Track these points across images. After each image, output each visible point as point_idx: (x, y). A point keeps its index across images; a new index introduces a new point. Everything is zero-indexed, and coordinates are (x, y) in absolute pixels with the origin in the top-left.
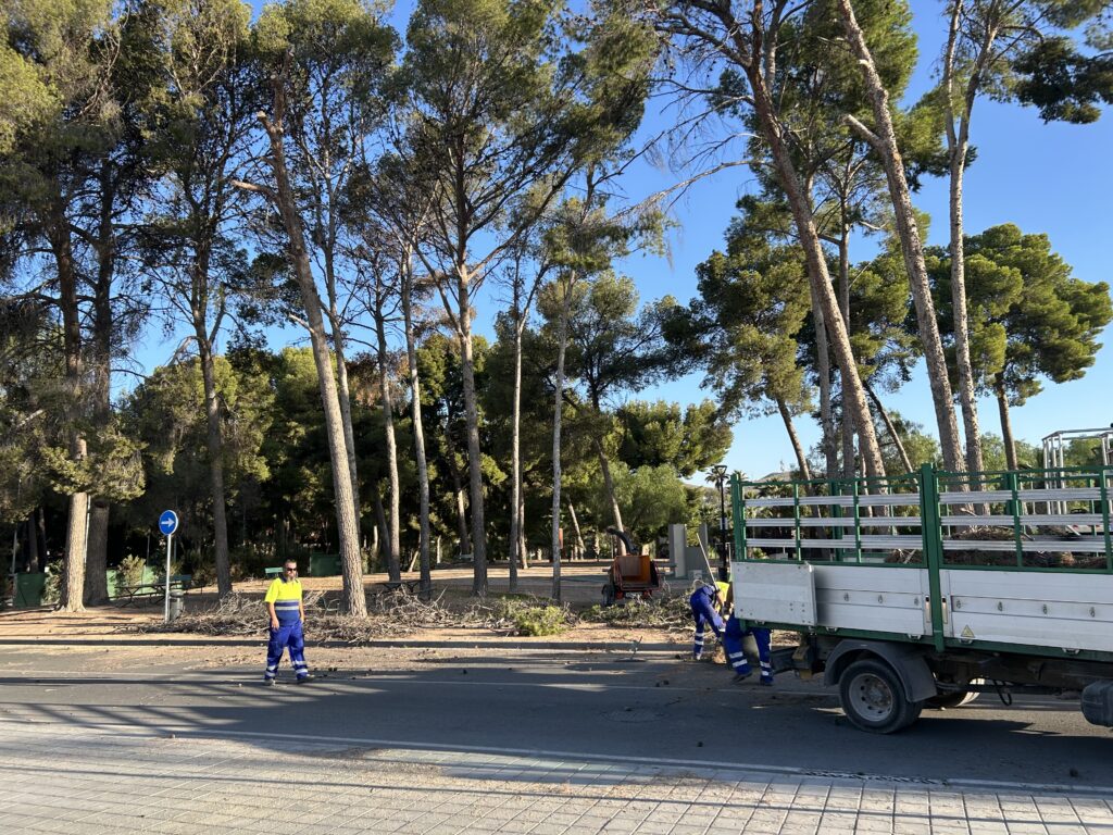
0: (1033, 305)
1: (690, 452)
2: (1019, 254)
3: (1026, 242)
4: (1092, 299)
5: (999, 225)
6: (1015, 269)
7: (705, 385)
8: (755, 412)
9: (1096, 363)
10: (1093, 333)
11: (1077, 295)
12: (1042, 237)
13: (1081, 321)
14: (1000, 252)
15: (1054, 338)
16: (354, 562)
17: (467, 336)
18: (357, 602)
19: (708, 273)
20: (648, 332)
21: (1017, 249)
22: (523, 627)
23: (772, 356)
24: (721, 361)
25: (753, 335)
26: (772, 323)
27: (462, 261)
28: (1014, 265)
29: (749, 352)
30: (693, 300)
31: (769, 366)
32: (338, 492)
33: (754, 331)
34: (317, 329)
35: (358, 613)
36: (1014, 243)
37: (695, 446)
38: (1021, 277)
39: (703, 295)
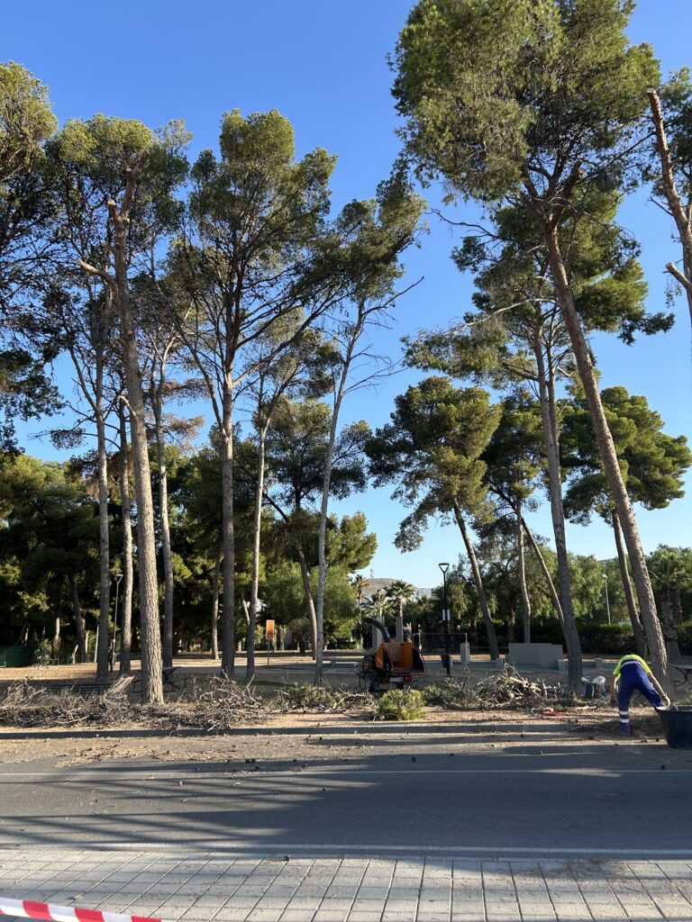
0: (640, 449)
2: (631, 409)
3: (633, 401)
4: (677, 447)
5: (612, 387)
6: (631, 420)
9: (685, 495)
10: (681, 472)
11: (666, 443)
12: (643, 398)
13: (674, 463)
14: (615, 407)
15: (657, 475)
16: (156, 647)
17: (228, 436)
18: (155, 688)
19: (404, 403)
20: (345, 449)
21: (628, 405)
22: (389, 711)
23: (467, 474)
24: (420, 476)
25: (450, 455)
26: (461, 447)
27: (229, 371)
28: (629, 417)
29: (448, 469)
30: (387, 426)
31: (464, 482)
32: (144, 574)
33: (451, 452)
34: (139, 412)
35: (156, 700)
36: (625, 401)
37: (350, 550)
38: (635, 426)
39: (396, 422)
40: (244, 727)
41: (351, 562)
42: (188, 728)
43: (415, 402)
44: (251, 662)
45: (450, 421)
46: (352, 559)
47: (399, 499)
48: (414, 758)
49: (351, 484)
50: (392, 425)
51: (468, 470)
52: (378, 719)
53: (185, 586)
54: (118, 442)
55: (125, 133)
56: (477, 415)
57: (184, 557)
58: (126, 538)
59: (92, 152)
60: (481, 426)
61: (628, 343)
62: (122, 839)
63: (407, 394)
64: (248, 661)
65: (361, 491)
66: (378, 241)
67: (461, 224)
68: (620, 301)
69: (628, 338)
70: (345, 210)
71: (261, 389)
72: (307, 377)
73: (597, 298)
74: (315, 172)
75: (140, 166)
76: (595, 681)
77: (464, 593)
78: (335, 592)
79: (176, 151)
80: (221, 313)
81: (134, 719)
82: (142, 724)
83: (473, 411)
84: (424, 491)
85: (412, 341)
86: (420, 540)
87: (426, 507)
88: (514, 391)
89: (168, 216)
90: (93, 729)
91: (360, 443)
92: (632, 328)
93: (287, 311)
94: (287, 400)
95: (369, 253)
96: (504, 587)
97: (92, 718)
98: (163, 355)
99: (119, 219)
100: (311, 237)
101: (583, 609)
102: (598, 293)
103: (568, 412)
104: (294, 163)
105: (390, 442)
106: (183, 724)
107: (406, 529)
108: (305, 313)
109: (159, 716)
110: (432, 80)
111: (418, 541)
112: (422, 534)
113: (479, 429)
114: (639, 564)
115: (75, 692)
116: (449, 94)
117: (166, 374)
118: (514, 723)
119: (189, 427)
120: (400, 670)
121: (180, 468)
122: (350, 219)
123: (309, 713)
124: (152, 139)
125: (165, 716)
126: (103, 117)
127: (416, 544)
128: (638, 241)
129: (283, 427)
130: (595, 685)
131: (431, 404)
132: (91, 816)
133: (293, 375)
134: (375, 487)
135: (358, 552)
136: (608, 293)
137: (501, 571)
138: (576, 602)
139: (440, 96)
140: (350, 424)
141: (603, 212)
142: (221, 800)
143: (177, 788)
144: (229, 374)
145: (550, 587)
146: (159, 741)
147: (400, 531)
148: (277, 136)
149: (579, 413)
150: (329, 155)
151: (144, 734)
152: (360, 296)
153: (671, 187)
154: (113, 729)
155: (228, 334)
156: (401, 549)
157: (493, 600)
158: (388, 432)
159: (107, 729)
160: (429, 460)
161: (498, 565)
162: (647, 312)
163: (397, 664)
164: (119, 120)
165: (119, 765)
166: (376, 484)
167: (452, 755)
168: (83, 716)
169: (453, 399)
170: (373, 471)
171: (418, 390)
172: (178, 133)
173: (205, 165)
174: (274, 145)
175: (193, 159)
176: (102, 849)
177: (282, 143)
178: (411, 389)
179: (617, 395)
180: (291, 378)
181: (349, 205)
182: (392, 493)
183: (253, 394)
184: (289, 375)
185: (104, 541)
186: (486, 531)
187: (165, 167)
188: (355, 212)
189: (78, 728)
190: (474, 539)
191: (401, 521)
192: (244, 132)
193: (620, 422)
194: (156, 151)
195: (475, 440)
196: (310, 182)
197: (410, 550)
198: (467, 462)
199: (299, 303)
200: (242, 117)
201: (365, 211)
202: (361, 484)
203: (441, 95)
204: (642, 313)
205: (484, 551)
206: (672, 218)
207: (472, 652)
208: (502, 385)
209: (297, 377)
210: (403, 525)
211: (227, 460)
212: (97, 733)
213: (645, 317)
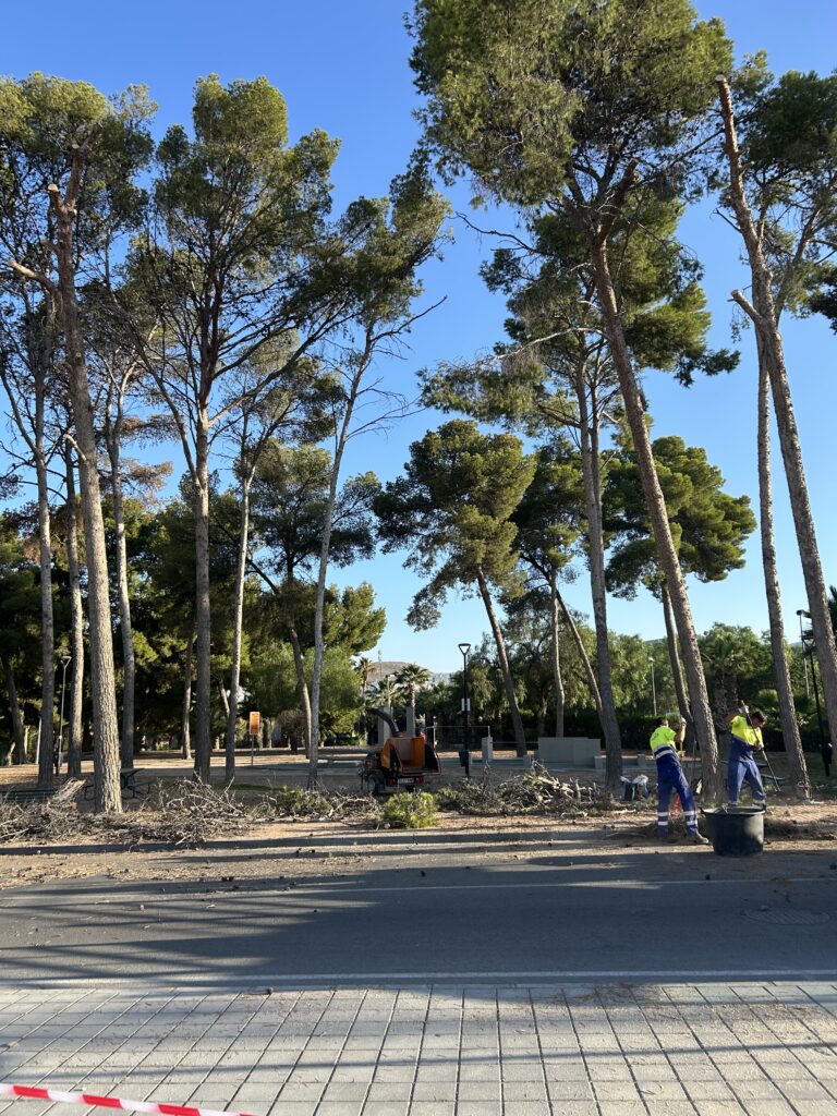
0: (696, 511)
1: (348, 635)
2: (687, 463)
3: (690, 453)
4: (739, 509)
5: (666, 436)
6: (686, 476)
7: (408, 564)
8: (469, 593)
9: (747, 565)
10: (742, 539)
11: (726, 504)
12: (701, 450)
13: (734, 528)
14: (669, 460)
15: (715, 542)
16: (112, 745)
17: (203, 488)
18: (112, 795)
19: (421, 451)
20: (348, 506)
21: (684, 459)
22: (395, 818)
23: (494, 537)
24: (438, 540)
25: (475, 516)
26: (488, 506)
27: (204, 406)
28: (684, 473)
29: (473, 532)
30: (399, 479)
31: (490, 547)
32: (97, 657)
33: (476, 511)
34: (90, 456)
35: (112, 809)
36: (681, 454)
37: (353, 629)
38: (691, 484)
39: (410, 474)
40: (220, 839)
41: (355, 642)
42: (151, 841)
43: (434, 451)
44: (230, 762)
45: (475, 474)
46: (356, 640)
47: (413, 567)
48: (423, 873)
49: (355, 549)
50: (406, 477)
51: (496, 534)
52: (382, 827)
53: (149, 671)
54: (65, 493)
55: (70, 99)
56: (507, 467)
57: (148, 636)
58: (75, 612)
59: (27, 120)
60: (512, 481)
61: (686, 385)
62: (68, 975)
63: (425, 441)
64: (227, 760)
65: (368, 558)
66: (391, 249)
67: (492, 233)
68: (677, 333)
69: (685, 378)
70: (350, 209)
71: (245, 430)
72: (302, 417)
73: (651, 329)
74: (313, 160)
75: (90, 143)
76: (636, 781)
77: (488, 678)
78: (334, 678)
79: (136, 125)
80: (194, 334)
81: (84, 832)
82: (94, 837)
83: (503, 462)
84: (442, 558)
85: (431, 375)
86: (437, 616)
87: (446, 577)
88: (551, 440)
89: (128, 208)
90: (33, 844)
91: (368, 500)
92: (691, 367)
93: (276, 333)
94: (277, 445)
95: (380, 264)
96: (534, 672)
97: (31, 832)
98: (121, 385)
99: (63, 209)
100: (307, 242)
101: (625, 697)
102: (652, 323)
103: (615, 466)
104: (287, 147)
105: (404, 498)
106: (145, 837)
107: (420, 604)
108: (300, 337)
109: (117, 828)
110: (459, 50)
111: (435, 618)
112: (439, 609)
113: (509, 484)
114: (690, 644)
115: (10, 800)
116: (479, 70)
117: (124, 408)
118: (541, 830)
119: (153, 475)
120: (409, 770)
121: (142, 526)
122: (357, 220)
123: (300, 822)
124: (106, 108)
125: (124, 827)
126: (42, 76)
127: (432, 621)
128: (702, 263)
129: (272, 477)
130: (636, 785)
131: (453, 454)
132: (30, 948)
133: (285, 413)
134: (384, 552)
135: (363, 631)
136: (664, 324)
137: (532, 653)
138: (616, 689)
139: (468, 72)
140: (355, 476)
141: (661, 225)
142: (190, 926)
143: (138, 912)
144: (205, 411)
145: (588, 672)
146: (117, 857)
147: (413, 605)
148: (264, 112)
149: (627, 467)
150: (330, 139)
151: (98, 849)
152: (368, 318)
153: (740, 198)
154: (58, 844)
155: (203, 360)
156: (415, 627)
157: (521, 687)
158: (401, 487)
159: (51, 845)
160: (449, 521)
161: (527, 646)
162: (708, 348)
163: (406, 763)
164: (64, 81)
165: (66, 887)
166: (386, 550)
167: (468, 868)
168: (21, 828)
169: (479, 447)
170: (382, 533)
171: (438, 436)
172: (140, 102)
173: (174, 145)
174: (261, 123)
175: (158, 137)
176: (43, 987)
177: (271, 121)
178: (429, 434)
179: (672, 446)
180: (282, 417)
181: (354, 204)
182: (404, 560)
183: (234, 436)
184: (280, 413)
185: (46, 616)
186: (515, 606)
187: (123, 145)
188: (363, 212)
189: (15, 844)
190: (501, 615)
191: (415, 593)
192: (223, 103)
193: (674, 478)
194: (111, 125)
195: (504, 498)
196: (307, 173)
197: (425, 628)
198: (494, 524)
199: (292, 324)
200: (221, 85)
201: (375, 211)
202: (368, 549)
203: (470, 71)
204: (703, 349)
205: (512, 629)
206: (741, 235)
207: (496, 748)
208: (538, 431)
209: (290, 416)
210: (418, 598)
211: (202, 518)
212: (39, 849)
213: (706, 354)
